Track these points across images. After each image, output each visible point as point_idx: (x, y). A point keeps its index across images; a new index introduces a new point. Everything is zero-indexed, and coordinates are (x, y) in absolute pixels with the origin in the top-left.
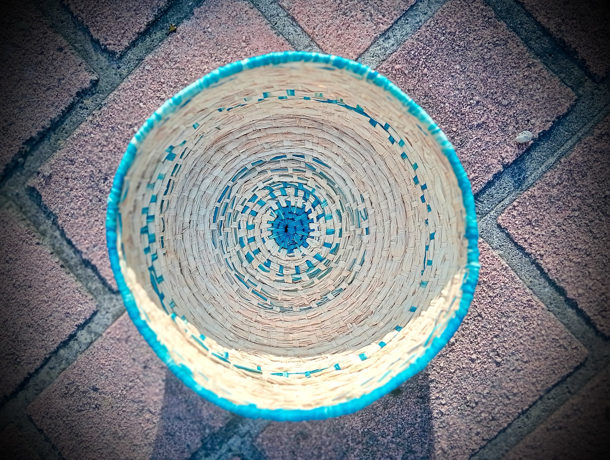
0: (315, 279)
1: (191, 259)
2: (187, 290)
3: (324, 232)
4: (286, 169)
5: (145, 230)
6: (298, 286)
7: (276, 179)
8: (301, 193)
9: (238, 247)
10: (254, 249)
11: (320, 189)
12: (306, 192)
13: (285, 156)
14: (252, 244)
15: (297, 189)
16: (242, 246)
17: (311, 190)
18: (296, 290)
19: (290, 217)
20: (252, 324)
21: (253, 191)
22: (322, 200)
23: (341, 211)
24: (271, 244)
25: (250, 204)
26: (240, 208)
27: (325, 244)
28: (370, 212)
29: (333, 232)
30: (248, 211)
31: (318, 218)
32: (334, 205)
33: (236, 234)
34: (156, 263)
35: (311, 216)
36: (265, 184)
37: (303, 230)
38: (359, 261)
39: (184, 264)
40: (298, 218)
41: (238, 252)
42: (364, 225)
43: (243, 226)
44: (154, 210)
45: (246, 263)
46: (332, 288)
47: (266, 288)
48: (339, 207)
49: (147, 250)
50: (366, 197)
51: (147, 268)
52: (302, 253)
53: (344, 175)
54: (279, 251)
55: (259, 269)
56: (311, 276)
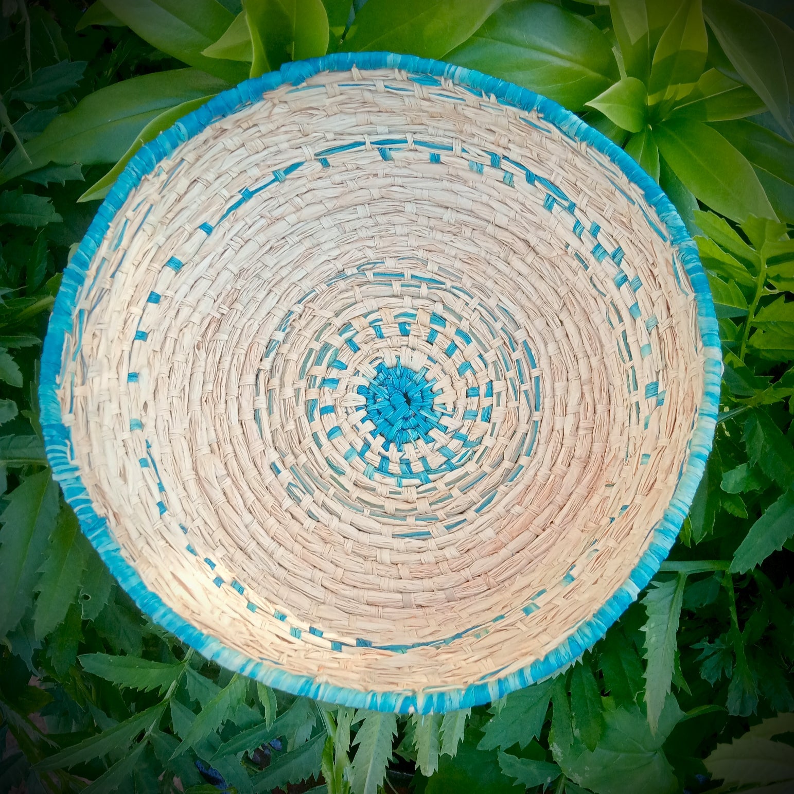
0: (317, 346)
1: (524, 270)
2: (502, 221)
3: (346, 427)
4: (464, 490)
5: (617, 256)
6: (338, 322)
7: (471, 467)
8: (417, 467)
9: (464, 326)
10: (439, 338)
11: (391, 493)
12: (410, 474)
13: (477, 511)
14: (447, 344)
15: (428, 471)
16: (459, 332)
17: (405, 482)
18: (337, 315)
19: (412, 421)
20: (376, 229)
21: (494, 424)
22: (377, 476)
23: (336, 476)
24: (417, 362)
25: (486, 402)
26: (498, 386)
27: (331, 409)
28: (288, 503)
29: (330, 435)
30: (482, 391)
31: (367, 445)
32: (353, 479)
33: (480, 342)
34: (571, 222)
35: (380, 440)
36: (482, 448)
37: (379, 412)
38: (264, 415)
39: (530, 258)
40: (399, 424)
41: (460, 318)
42: (286, 476)
43: (477, 363)
44: (623, 297)
45: (439, 309)
47: (385, 290)
48: (341, 479)
49: (596, 230)
50: (308, 522)
51: (578, 203)
52: (361, 374)
53: (364, 537)
54: (398, 357)
55: (414, 312)
56: (326, 347)
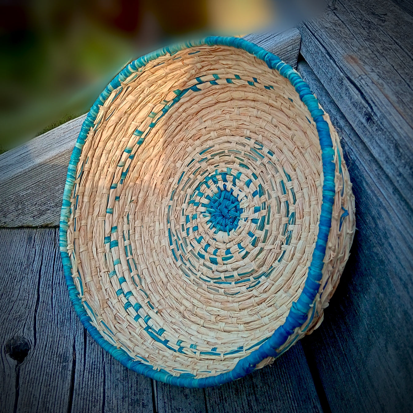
0: (267, 227)
3: (245, 187)
5: (129, 304)
6: (260, 245)
7: (189, 191)
8: (210, 182)
9: (202, 261)
10: (212, 251)
11: (219, 165)
12: (213, 177)
13: (184, 172)
14: (209, 249)
15: (206, 183)
16: (203, 257)
17: (214, 173)
18: (262, 250)
19: (217, 204)
21: (183, 215)
22: (225, 170)
23: (242, 162)
24: (221, 235)
25: (189, 225)
26: (184, 234)
27: (254, 195)
28: (260, 138)
29: (251, 181)
30: (191, 230)
31: (234, 184)
32: (235, 163)
33: (194, 254)
34: (150, 323)
35: (229, 188)
36: (187, 201)
37: (233, 203)
38: (285, 180)
41: (204, 265)
42: (265, 150)
43: (195, 243)
45: (214, 267)
46: (285, 220)
47: (241, 271)
48: (238, 161)
49: (138, 317)
50: (248, 133)
51: (142, 330)
53: (225, 138)
54: (229, 235)
55: (225, 262)
56: (261, 228)
